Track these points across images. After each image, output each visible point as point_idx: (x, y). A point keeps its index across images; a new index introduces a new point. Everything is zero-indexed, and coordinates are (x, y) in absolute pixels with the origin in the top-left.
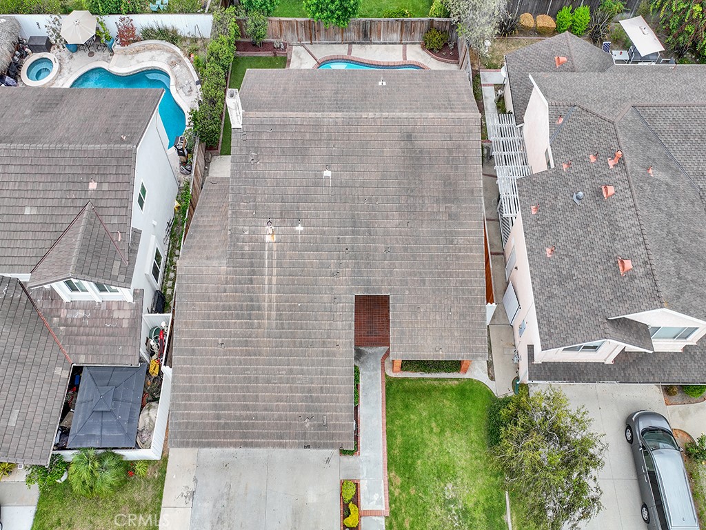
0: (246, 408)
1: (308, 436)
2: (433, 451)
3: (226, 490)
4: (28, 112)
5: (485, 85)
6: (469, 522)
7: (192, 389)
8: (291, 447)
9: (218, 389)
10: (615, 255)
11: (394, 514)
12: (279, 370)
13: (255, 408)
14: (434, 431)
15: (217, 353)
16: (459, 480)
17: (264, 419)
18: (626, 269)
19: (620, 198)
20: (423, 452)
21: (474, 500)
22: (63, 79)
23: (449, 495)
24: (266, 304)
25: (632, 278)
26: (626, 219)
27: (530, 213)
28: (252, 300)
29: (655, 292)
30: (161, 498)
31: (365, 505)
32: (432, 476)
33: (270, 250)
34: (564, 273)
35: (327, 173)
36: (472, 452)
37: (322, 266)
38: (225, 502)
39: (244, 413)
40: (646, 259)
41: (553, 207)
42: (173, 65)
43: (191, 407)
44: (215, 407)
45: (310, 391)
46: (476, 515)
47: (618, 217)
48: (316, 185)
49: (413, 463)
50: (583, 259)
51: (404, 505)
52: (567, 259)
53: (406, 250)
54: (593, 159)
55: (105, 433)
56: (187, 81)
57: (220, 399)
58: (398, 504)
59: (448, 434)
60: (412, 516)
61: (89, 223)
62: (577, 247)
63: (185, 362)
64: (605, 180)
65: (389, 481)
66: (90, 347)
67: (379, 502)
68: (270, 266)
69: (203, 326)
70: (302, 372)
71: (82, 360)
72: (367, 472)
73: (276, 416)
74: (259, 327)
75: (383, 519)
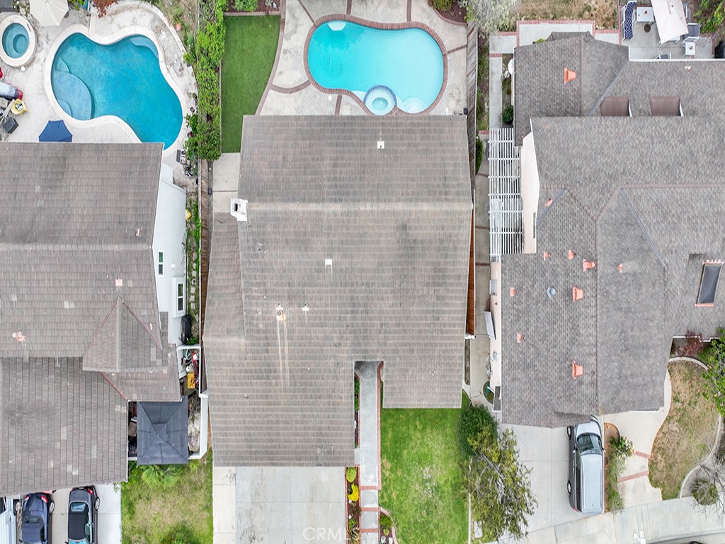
0: (272, 441)
1: (319, 459)
2: (416, 443)
3: (259, 473)
4: (38, 189)
5: (493, 56)
6: (440, 494)
7: (227, 428)
8: (307, 466)
9: (248, 428)
10: (571, 358)
11: (385, 488)
12: (295, 415)
13: (277, 441)
14: (418, 427)
15: (244, 404)
16: (434, 466)
17: (285, 448)
18: (577, 374)
19: (586, 304)
20: (408, 444)
21: (445, 479)
22: (44, 51)
23: (426, 476)
24: (281, 368)
25: (581, 383)
26: (587, 327)
27: (509, 293)
28: (269, 366)
29: (595, 401)
30: (211, 479)
31: (362, 482)
32: (414, 462)
33: (282, 325)
34: (528, 361)
35: (329, 262)
36: (446, 444)
37: (326, 338)
38: (260, 481)
39: (270, 444)
40: (595, 370)
41: (529, 294)
42: (158, 31)
43: (229, 441)
44: (247, 440)
45: (320, 429)
46: (445, 489)
47: (581, 322)
48: (319, 271)
49: (401, 452)
50: (546, 353)
51: (392, 482)
52: (532, 349)
53: (398, 325)
54: (571, 257)
55: (164, 455)
56: (176, 56)
57: (250, 435)
58: (388, 482)
59: (428, 430)
60: (398, 490)
61: (123, 318)
62: (543, 340)
63: (219, 410)
64: (578, 281)
65: (382, 465)
66: (140, 388)
67: (374, 480)
68: (282, 338)
69: (230, 384)
70: (313, 416)
71: (135, 398)
72: (365, 458)
73: (294, 446)
74: (277, 385)
75: (377, 492)
